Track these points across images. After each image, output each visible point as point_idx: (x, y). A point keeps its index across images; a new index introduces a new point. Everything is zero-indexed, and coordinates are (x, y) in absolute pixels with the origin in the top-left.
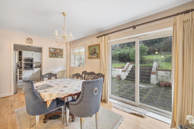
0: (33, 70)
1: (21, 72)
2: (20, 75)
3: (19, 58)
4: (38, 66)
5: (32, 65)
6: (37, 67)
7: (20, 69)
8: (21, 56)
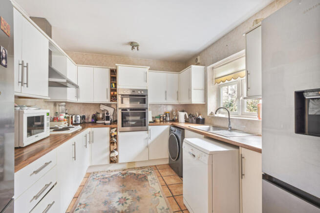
0: (147, 130)
1: (115, 136)
2: (112, 147)
3: (112, 90)
4: (160, 117)
5: (145, 113)
6: (158, 120)
7: (113, 126)
8: (116, 84)
